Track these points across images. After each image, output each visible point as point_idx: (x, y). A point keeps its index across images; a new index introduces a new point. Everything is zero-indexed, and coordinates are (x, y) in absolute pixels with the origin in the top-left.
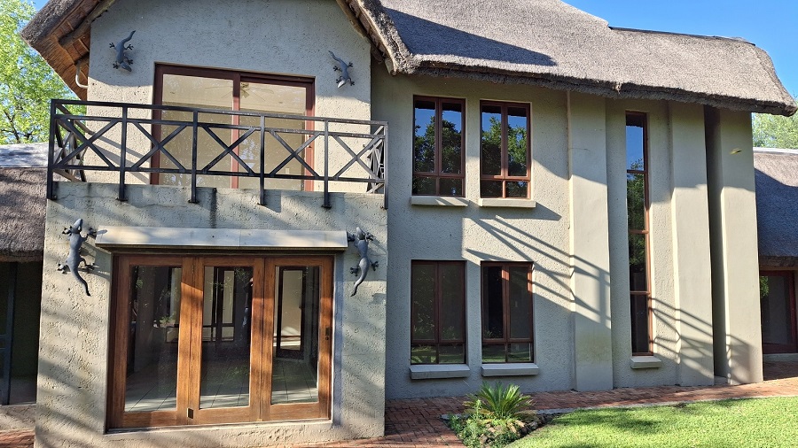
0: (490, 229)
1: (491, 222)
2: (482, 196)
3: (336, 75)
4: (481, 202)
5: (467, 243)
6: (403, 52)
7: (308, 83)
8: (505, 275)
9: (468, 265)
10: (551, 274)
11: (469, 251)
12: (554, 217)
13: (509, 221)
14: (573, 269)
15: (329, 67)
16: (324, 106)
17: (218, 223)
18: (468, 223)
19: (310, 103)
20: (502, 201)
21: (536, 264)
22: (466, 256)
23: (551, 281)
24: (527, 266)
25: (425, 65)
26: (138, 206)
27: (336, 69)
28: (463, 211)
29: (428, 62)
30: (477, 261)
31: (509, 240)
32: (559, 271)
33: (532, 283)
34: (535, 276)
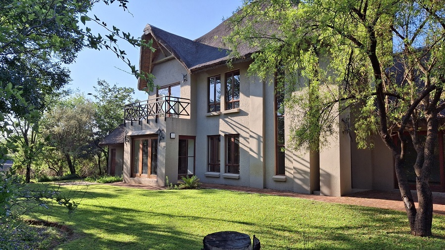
0: (226, 122)
1: (227, 119)
2: (225, 110)
4: (225, 112)
5: (221, 128)
8: (232, 140)
9: (221, 136)
10: (245, 138)
11: (221, 131)
13: (232, 118)
16: (182, 90)
18: (221, 120)
20: (232, 110)
21: (240, 135)
22: (221, 133)
23: (245, 141)
24: (238, 135)
28: (219, 116)
30: (223, 134)
31: (232, 126)
32: (246, 136)
33: (240, 143)
34: (241, 139)
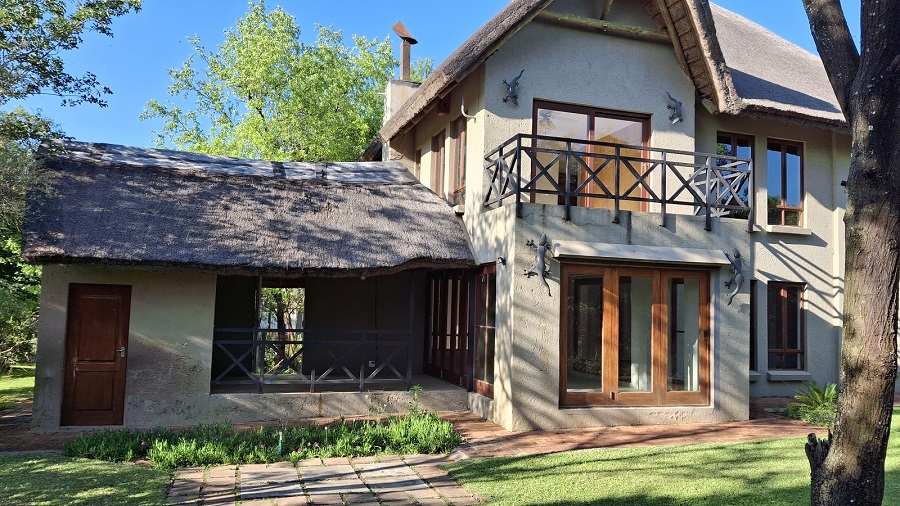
0: (775, 252)
1: (775, 246)
2: (769, 223)
3: (669, 113)
4: (770, 228)
5: (758, 264)
6: (733, 96)
7: (645, 119)
8: (783, 293)
9: (758, 283)
10: (820, 293)
11: (759, 271)
12: (822, 243)
13: (788, 246)
14: (837, 290)
15: (664, 106)
16: (657, 139)
17: (633, 240)
18: (759, 247)
19: (646, 136)
20: (782, 228)
21: (809, 285)
22: (758, 276)
23: (819, 299)
24: (801, 286)
25: (751, 108)
26: (578, 224)
27: (669, 107)
28: (754, 235)
29: (753, 106)
30: (765, 280)
31: (789, 262)
32: (825, 291)
33: (804, 301)
34: (807, 295)
